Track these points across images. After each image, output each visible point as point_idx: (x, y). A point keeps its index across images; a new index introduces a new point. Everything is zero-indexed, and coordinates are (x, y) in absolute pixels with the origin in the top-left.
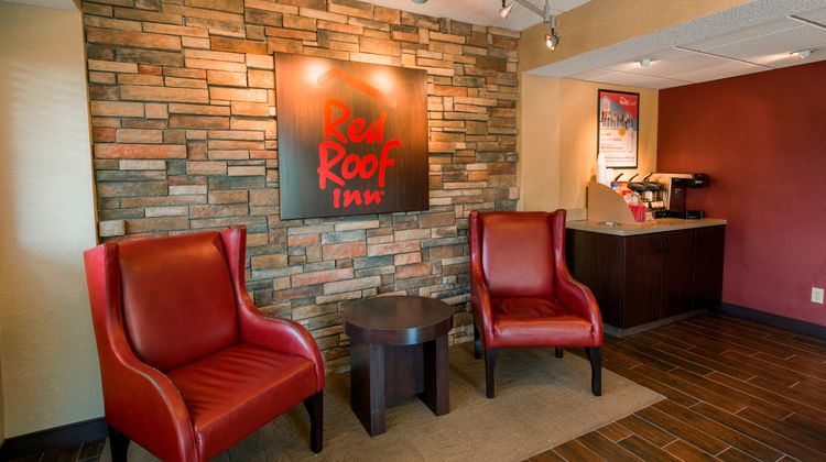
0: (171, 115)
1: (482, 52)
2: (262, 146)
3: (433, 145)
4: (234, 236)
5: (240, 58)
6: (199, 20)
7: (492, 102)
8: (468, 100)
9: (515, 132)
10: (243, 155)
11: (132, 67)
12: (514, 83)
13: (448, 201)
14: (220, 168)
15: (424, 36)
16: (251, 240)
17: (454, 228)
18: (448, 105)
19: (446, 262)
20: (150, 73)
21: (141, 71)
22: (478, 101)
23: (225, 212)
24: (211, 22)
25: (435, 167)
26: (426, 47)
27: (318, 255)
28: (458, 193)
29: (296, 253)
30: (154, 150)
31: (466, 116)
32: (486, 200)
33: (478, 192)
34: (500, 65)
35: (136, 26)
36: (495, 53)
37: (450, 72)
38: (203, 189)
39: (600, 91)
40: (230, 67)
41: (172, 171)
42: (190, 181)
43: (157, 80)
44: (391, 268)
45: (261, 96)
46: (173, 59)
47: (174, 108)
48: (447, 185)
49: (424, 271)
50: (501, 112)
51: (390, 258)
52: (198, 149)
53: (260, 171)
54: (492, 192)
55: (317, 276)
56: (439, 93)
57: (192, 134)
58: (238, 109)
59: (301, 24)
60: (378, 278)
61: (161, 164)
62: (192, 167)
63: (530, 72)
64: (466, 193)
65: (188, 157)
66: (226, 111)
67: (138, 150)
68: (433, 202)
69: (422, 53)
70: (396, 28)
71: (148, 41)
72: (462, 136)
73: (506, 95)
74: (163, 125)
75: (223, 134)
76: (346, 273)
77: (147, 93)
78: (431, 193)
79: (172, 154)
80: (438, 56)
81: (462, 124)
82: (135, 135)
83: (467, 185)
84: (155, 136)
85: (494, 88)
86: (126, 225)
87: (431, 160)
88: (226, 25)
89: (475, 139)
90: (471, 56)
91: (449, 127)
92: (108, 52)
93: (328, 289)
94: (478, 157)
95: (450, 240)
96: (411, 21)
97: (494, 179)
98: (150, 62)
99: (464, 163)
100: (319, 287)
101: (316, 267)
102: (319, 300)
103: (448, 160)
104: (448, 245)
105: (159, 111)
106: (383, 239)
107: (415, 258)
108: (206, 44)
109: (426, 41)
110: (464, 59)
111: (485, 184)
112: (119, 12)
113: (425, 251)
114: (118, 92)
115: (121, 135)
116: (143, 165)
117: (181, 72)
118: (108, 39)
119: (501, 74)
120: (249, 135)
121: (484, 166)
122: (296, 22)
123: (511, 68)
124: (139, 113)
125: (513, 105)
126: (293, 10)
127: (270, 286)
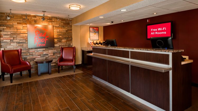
0: (11, 34)
1: (65, 22)
2: (25, 38)
3: (55, 37)
4: (20, 50)
5: (22, 25)
6: (16, 20)
7: (67, 30)
8: (62, 30)
9: (71, 34)
10: (22, 39)
11: (6, 27)
12: (71, 26)
13: (58, 46)
14: (18, 41)
15: (53, 20)
16: (22, 51)
17: (60, 50)
18: (58, 30)
19: (58, 55)
20: (8, 28)
21: (7, 28)
22: (64, 30)
23: (19, 47)
24: (17, 20)
25: (56, 40)
26: (54, 22)
27: (35, 54)
28: (61, 44)
29: (31, 53)
30: (8, 39)
31: (61, 32)
32: (66, 45)
33: (64, 44)
34: (68, 24)
35: (6, 22)
36: (67, 22)
37: (58, 25)
38: (16, 44)
39: (90, 27)
40: (20, 27)
41: (11, 41)
42: (14, 43)
43: (9, 29)
44: (48, 56)
45: (25, 30)
46: (12, 26)
47: (11, 33)
48: (58, 43)
49: (54, 57)
50: (69, 31)
51: (48, 55)
52: (15, 38)
53: (25, 41)
54: (67, 44)
55: (34, 57)
56: (56, 28)
57: (14, 36)
58: (21, 32)
59: (32, 20)
60: (45, 58)
61: (10, 40)
62: (14, 41)
63: (74, 25)
64: (62, 44)
65: (14, 39)
66: (20, 33)
67: (6, 38)
68: (55, 46)
69: (53, 23)
70: (48, 19)
71: (8, 24)
72: (61, 35)
73: (69, 28)
74: (10, 35)
75: (19, 36)
76: (39, 57)
77: (8, 31)
78: (55, 44)
79: (11, 39)
80: (56, 23)
81: (61, 33)
82: (6, 36)
83: (62, 43)
84: (9, 36)
85: (67, 27)
86: (4, 49)
87: (55, 39)
88: (20, 21)
89: (63, 36)
90: (62, 23)
91: (58, 34)
92: (2, 26)
93: (36, 59)
94: (64, 38)
95: (59, 52)
96: (51, 18)
97: (68, 42)
98: (8, 26)
99: (62, 40)
100: (35, 59)
101: (34, 56)
102: (35, 60)
103: (58, 39)
104: (59, 53)
105: (10, 33)
106: (46, 52)
107: (52, 55)
108: (17, 24)
109: (54, 21)
110: (61, 23)
111: (66, 43)
112: (4, 20)
113: (54, 54)
114: (3, 31)
115: (4, 37)
116: (7, 40)
117: (13, 28)
118: (2, 24)
119: (68, 25)
120: (23, 36)
121: (66, 40)
122: (31, 19)
123: (70, 24)
124: (7, 33)
125: (71, 30)
126: (31, 18)
127: (26, 58)
